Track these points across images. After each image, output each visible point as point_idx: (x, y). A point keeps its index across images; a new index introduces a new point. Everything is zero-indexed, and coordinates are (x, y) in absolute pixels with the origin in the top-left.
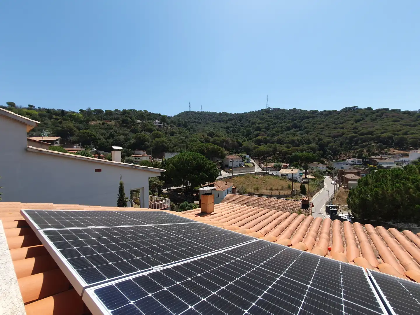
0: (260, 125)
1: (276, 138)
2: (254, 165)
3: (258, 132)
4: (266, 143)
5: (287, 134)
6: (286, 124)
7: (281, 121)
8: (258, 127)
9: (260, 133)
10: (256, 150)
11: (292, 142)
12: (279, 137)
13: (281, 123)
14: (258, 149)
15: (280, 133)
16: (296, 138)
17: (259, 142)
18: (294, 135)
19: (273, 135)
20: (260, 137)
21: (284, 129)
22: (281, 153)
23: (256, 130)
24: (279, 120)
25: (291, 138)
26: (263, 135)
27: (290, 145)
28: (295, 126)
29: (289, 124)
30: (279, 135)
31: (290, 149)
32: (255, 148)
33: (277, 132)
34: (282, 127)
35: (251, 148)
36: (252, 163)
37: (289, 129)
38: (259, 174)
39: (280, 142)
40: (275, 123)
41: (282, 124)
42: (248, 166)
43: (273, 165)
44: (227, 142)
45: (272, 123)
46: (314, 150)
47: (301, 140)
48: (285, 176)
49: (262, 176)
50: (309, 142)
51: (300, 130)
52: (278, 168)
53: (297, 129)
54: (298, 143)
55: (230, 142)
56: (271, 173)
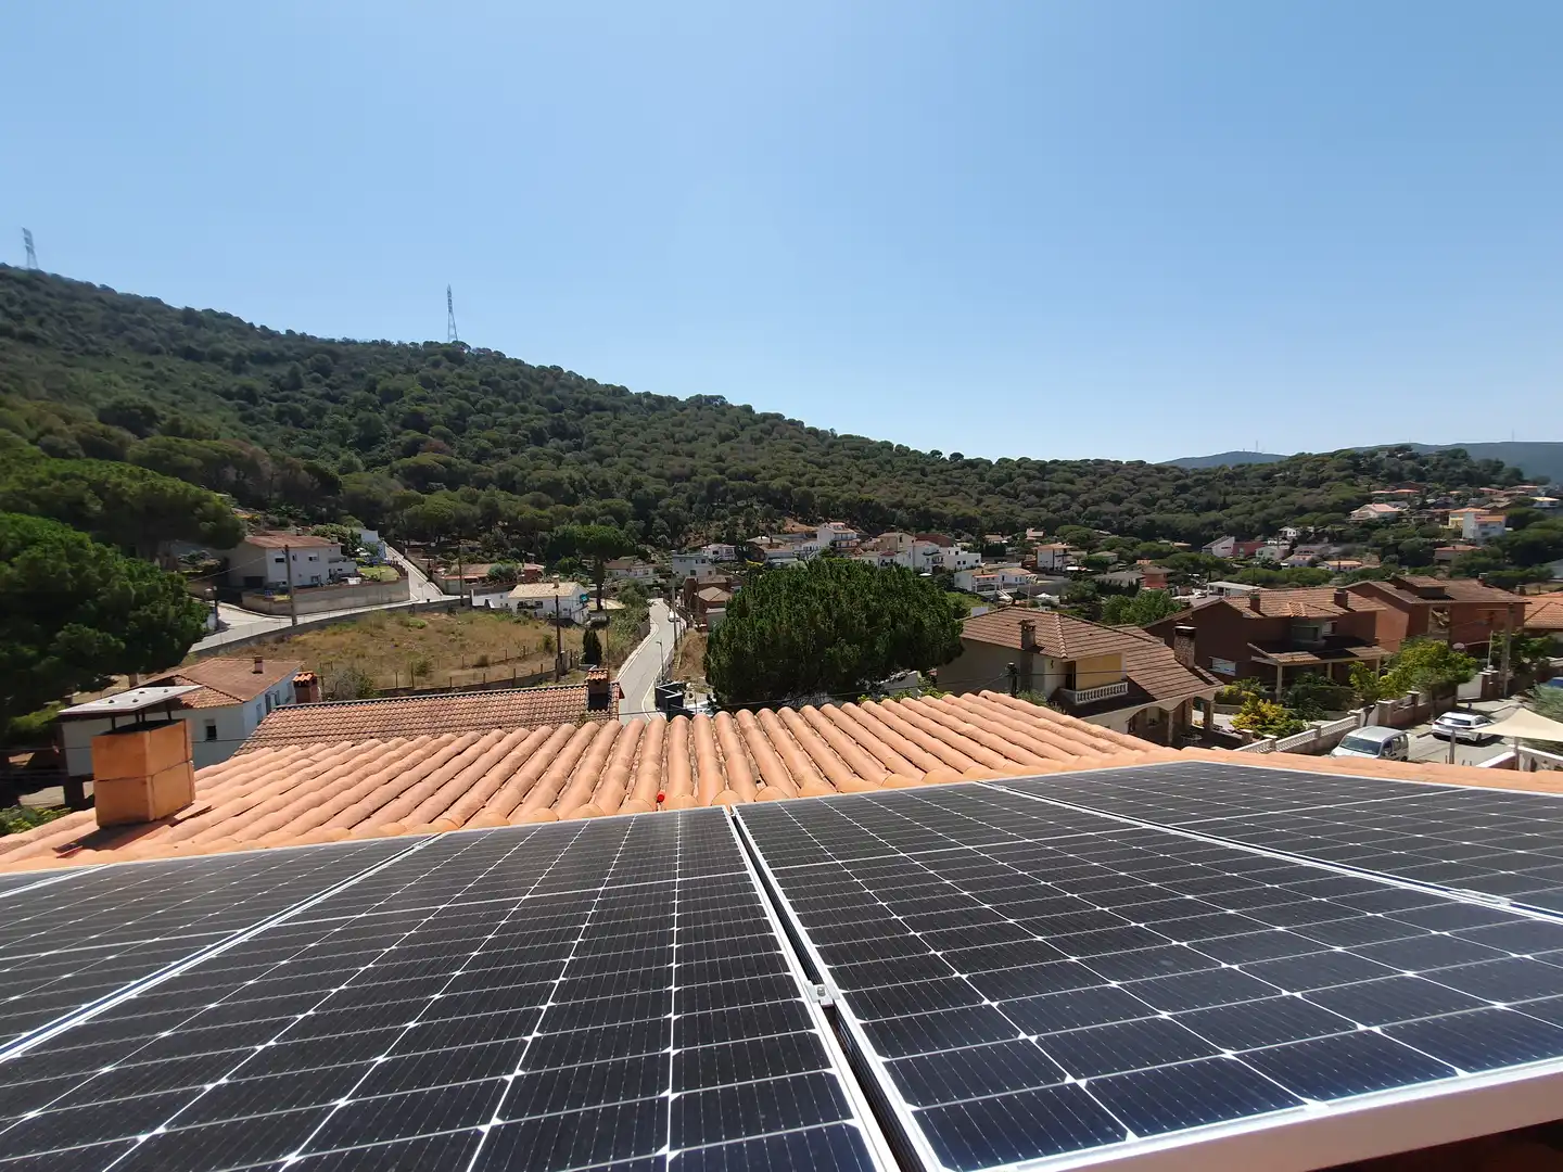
0: (424, 408)
1: (494, 468)
2: (403, 573)
3: (416, 434)
4: (453, 486)
5: (534, 457)
6: (526, 417)
7: (511, 404)
8: (417, 416)
9: (424, 442)
10: (408, 511)
11: (553, 488)
12: (505, 466)
13: (511, 412)
14: (415, 508)
15: (508, 450)
16: (564, 473)
17: (422, 479)
18: (559, 461)
19: (481, 456)
20: (425, 458)
21: (525, 436)
22: (514, 526)
23: (405, 426)
24: (501, 400)
25: (548, 472)
26: (437, 450)
27: (545, 498)
28: (560, 432)
29: (539, 419)
30: (502, 457)
31: (547, 512)
32: (405, 502)
33: (495, 443)
34: (515, 428)
35: (388, 501)
36: (395, 565)
37: (538, 438)
38: (428, 608)
39: (508, 484)
40: (487, 410)
41: (517, 418)
42: (375, 581)
43: (484, 570)
44: (251, 467)
45: (474, 404)
46: (620, 518)
47: (581, 482)
48: (532, 607)
49: (444, 616)
50: (605, 491)
51: (578, 447)
52: (505, 581)
53: (566, 442)
54: (572, 491)
55: (267, 466)
56: (478, 601)
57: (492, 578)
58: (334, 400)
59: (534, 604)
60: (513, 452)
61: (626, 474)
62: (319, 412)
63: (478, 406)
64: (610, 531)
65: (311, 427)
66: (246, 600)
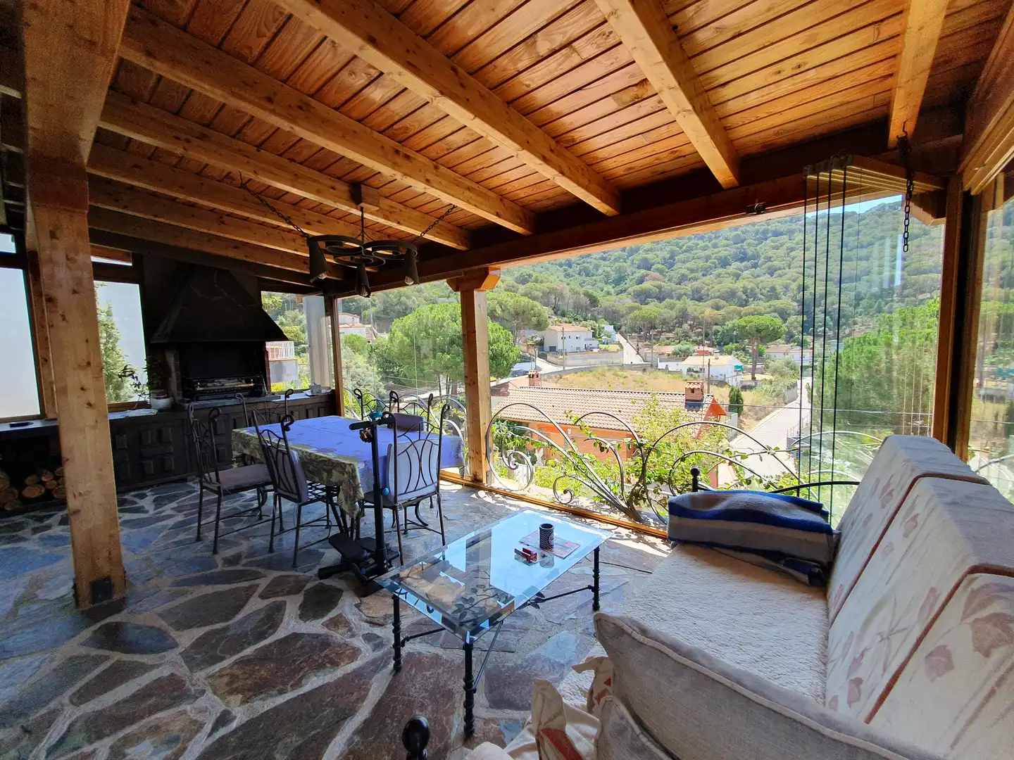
0: (650, 256)
1: (688, 287)
2: (622, 347)
3: (643, 271)
4: (661, 299)
5: (719, 275)
6: (717, 250)
7: (707, 243)
8: (645, 260)
9: (647, 275)
10: (632, 315)
11: (730, 296)
12: (696, 284)
13: (705, 248)
14: (637, 312)
15: (700, 274)
16: (739, 285)
17: (643, 297)
18: (737, 276)
19: (683, 279)
20: (647, 285)
21: (714, 263)
22: (698, 323)
23: (639, 267)
24: (700, 242)
25: (728, 284)
26: (655, 279)
27: (723, 302)
28: (743, 258)
29: (726, 250)
30: (696, 279)
31: (722, 312)
32: (632, 309)
33: (692, 271)
34: (707, 258)
35: (623, 310)
36: (619, 343)
37: (724, 263)
38: (631, 367)
39: (698, 297)
40: (689, 250)
41: (707, 253)
42: (606, 350)
43: (670, 349)
44: (560, 296)
45: (681, 248)
46: (784, 315)
47: (752, 290)
48: (697, 372)
49: (640, 373)
50: (773, 294)
51: (755, 266)
52: (682, 355)
53: (744, 264)
54: (744, 297)
55: (567, 293)
56: (662, 365)
57: (675, 354)
58: (604, 259)
59: (698, 370)
60: (703, 275)
61: (794, 281)
62: (597, 267)
63: (684, 248)
64: (768, 320)
65: (593, 276)
66: (549, 357)
